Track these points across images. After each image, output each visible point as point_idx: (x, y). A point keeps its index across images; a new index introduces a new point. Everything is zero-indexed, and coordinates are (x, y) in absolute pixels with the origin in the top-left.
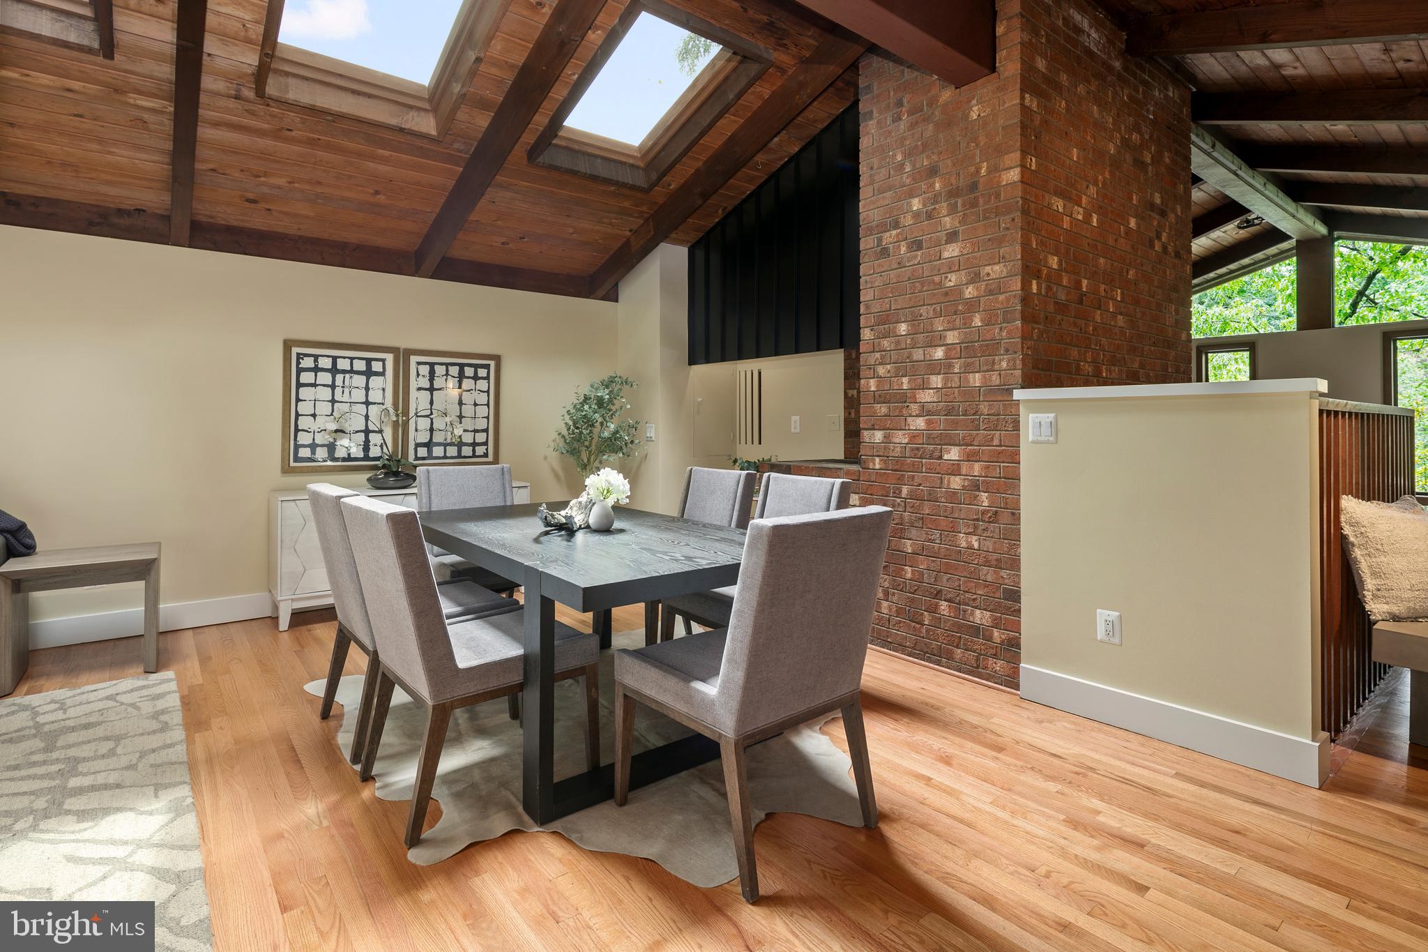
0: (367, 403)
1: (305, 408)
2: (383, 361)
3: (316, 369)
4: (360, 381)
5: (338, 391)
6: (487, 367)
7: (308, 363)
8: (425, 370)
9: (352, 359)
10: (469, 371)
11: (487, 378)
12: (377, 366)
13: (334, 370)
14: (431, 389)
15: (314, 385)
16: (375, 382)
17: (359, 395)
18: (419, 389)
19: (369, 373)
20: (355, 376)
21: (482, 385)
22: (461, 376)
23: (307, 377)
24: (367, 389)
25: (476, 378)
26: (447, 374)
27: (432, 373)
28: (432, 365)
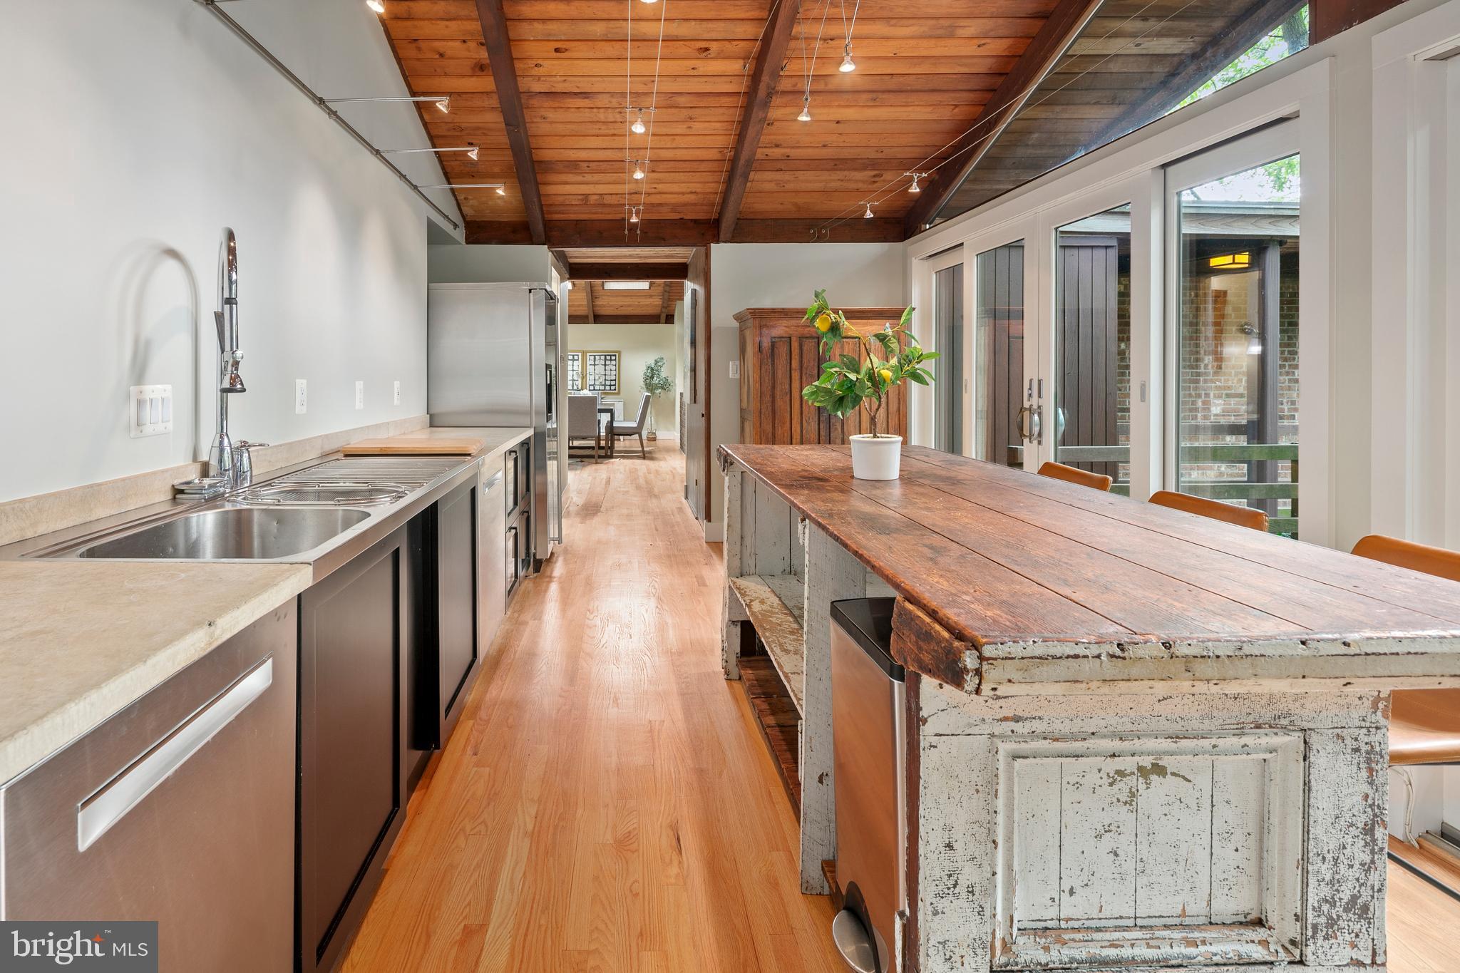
0: (573, 370)
2: (578, 355)
6: (615, 355)
8: (592, 358)
10: (608, 358)
11: (616, 360)
12: (576, 357)
14: (595, 365)
16: (576, 363)
18: (590, 365)
19: (573, 360)
21: (613, 362)
22: (605, 359)
24: (573, 365)
25: (611, 360)
26: (600, 359)
27: (595, 359)
28: (595, 356)
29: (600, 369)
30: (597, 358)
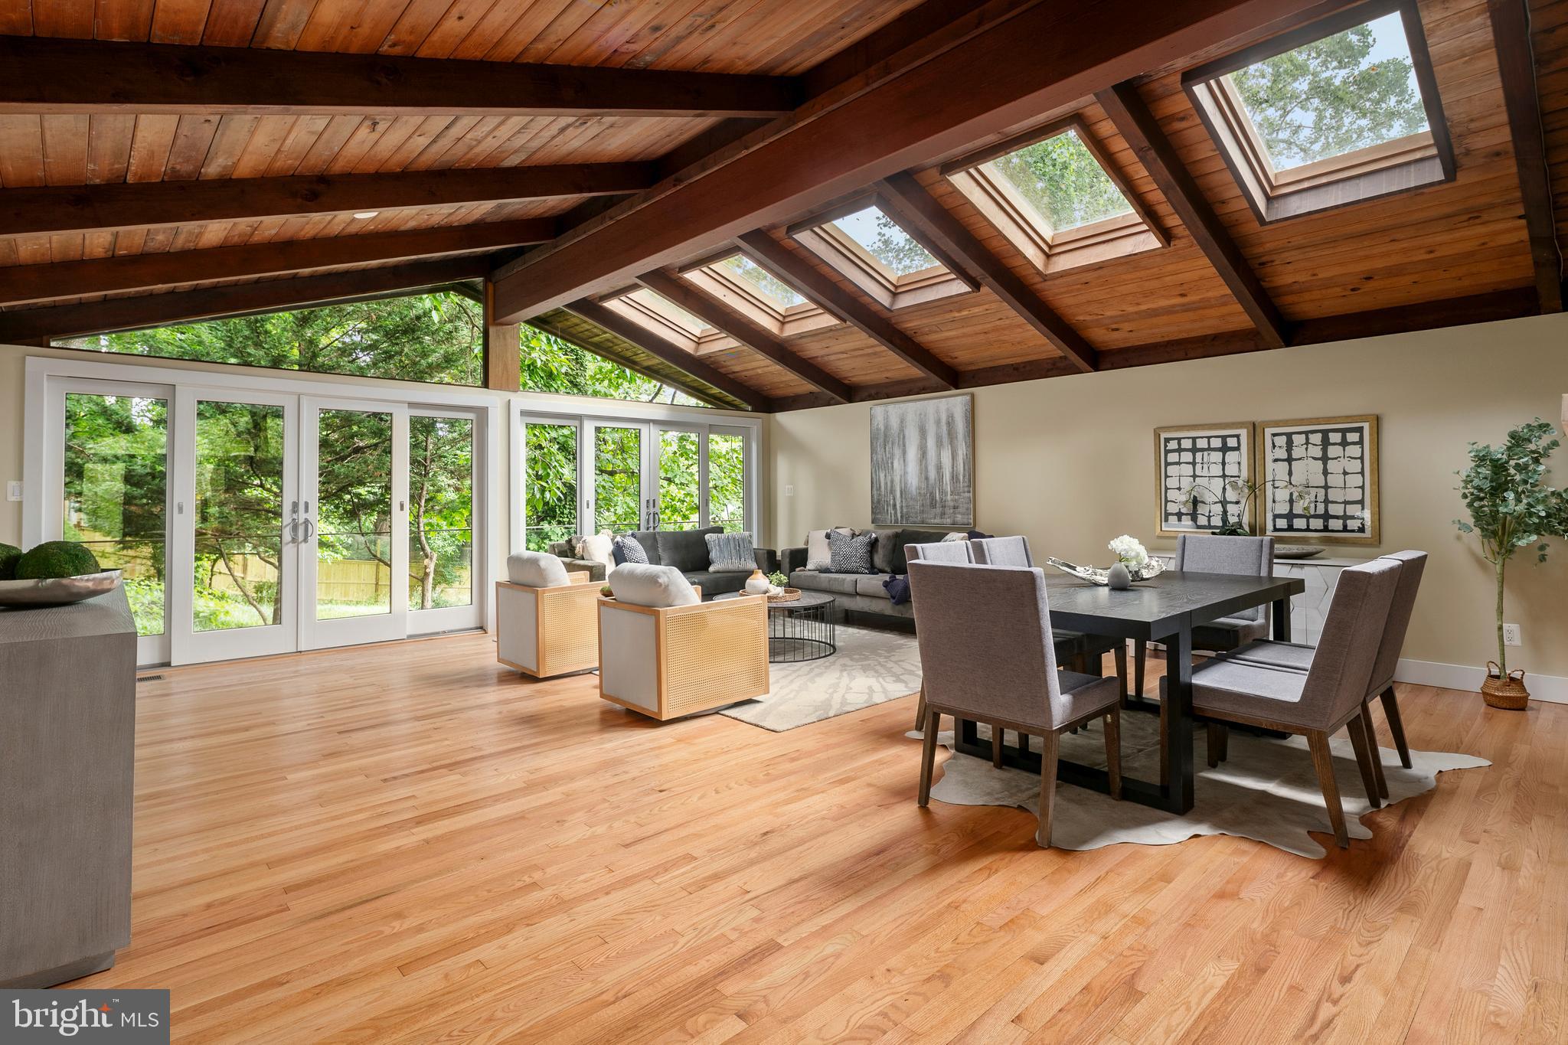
0: (1224, 476)
1: (1172, 483)
2: (1238, 436)
3: (1180, 450)
4: (1217, 456)
5: (1198, 467)
6: (1360, 430)
7: (1173, 445)
8: (1281, 441)
9: (1209, 438)
10: (1336, 437)
11: (1361, 442)
12: (1232, 442)
13: (1194, 450)
14: (1289, 460)
15: (1179, 463)
16: (1231, 457)
17: (1217, 470)
18: (1276, 460)
19: (1225, 449)
20: (1213, 453)
21: (1354, 450)
22: (1326, 443)
23: (1173, 457)
24: (1224, 463)
25: (1344, 441)
26: (1307, 443)
27: (1290, 443)
28: (1289, 435)
29: (1307, 468)
30: (1298, 440)
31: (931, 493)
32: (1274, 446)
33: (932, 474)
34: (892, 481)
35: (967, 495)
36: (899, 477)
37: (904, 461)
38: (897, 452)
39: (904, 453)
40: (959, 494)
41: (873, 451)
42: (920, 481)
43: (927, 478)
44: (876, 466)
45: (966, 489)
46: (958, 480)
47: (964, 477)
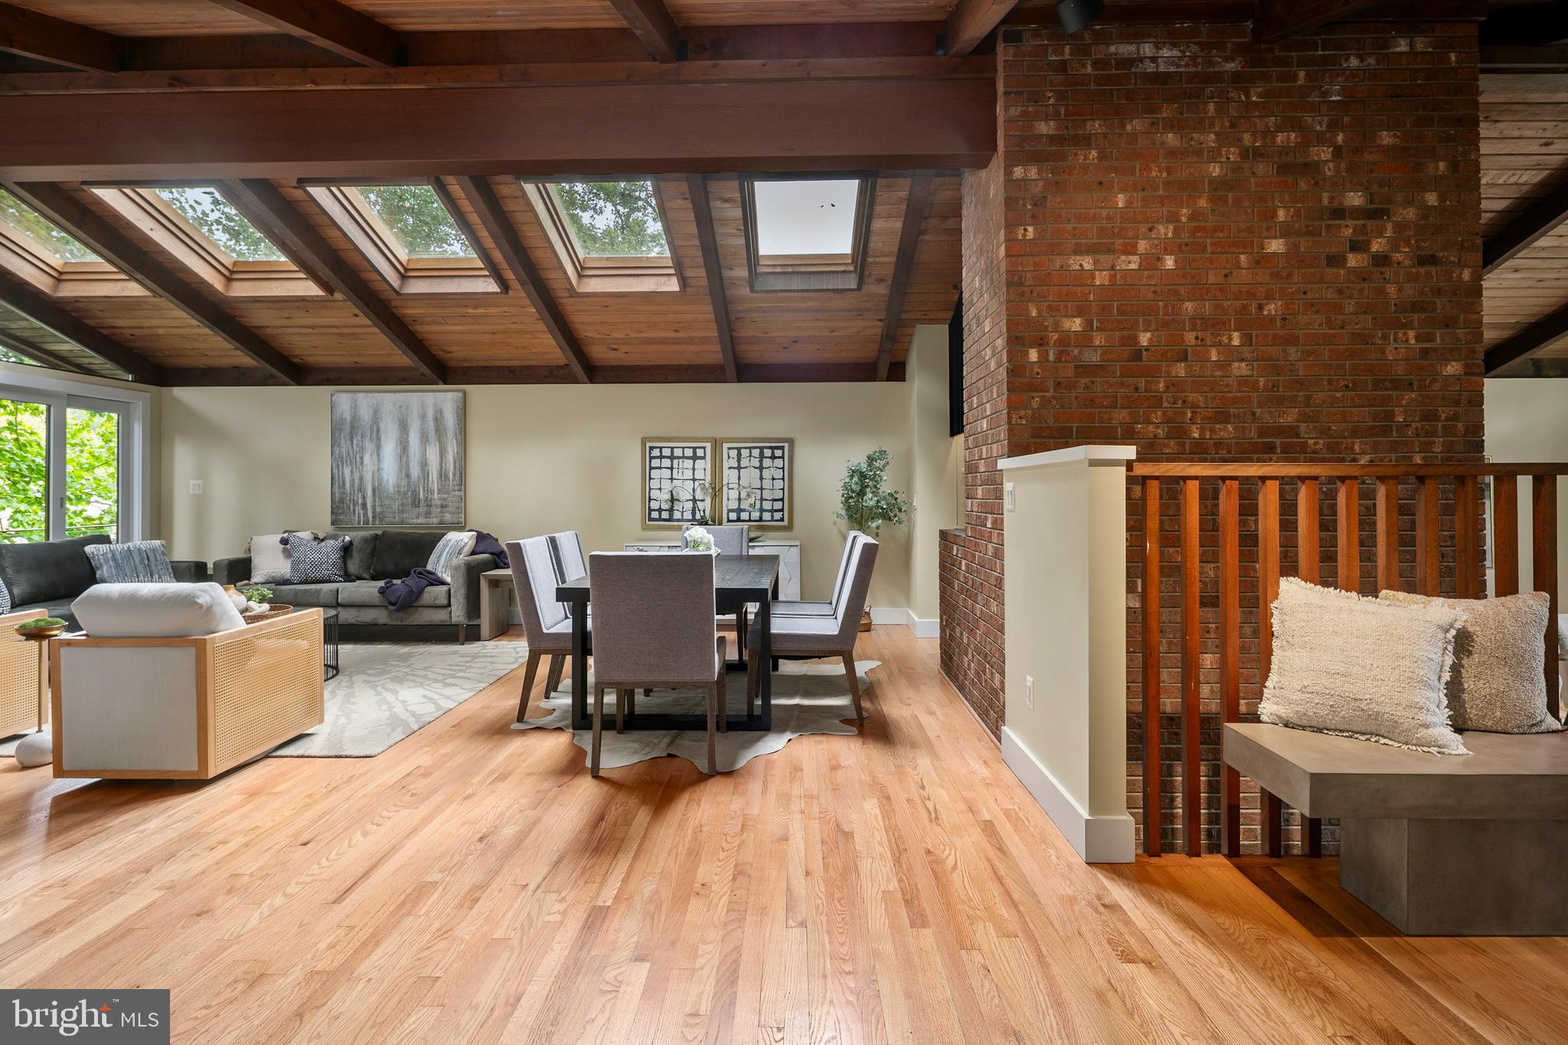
0: (694, 480)
1: (655, 484)
2: (704, 448)
3: (661, 457)
4: (689, 463)
5: (675, 471)
6: (782, 448)
7: (656, 452)
8: (734, 453)
9: (683, 448)
10: (768, 453)
11: (783, 457)
12: (700, 453)
13: (672, 458)
14: (739, 468)
15: (660, 468)
16: (699, 464)
17: (689, 474)
18: (730, 468)
19: (695, 458)
20: (686, 460)
21: (779, 463)
22: (761, 458)
23: (656, 463)
24: (694, 469)
25: (773, 457)
26: (750, 456)
27: (739, 455)
28: (739, 449)
29: (750, 476)
30: (745, 453)
31: (413, 492)
32: (729, 457)
33: (415, 471)
34: (361, 478)
35: (457, 493)
36: (370, 473)
37: (378, 455)
38: (369, 446)
39: (378, 447)
40: (448, 493)
41: (334, 442)
42: (399, 478)
43: (408, 476)
44: (337, 461)
45: (456, 488)
46: (447, 478)
47: (454, 475)
